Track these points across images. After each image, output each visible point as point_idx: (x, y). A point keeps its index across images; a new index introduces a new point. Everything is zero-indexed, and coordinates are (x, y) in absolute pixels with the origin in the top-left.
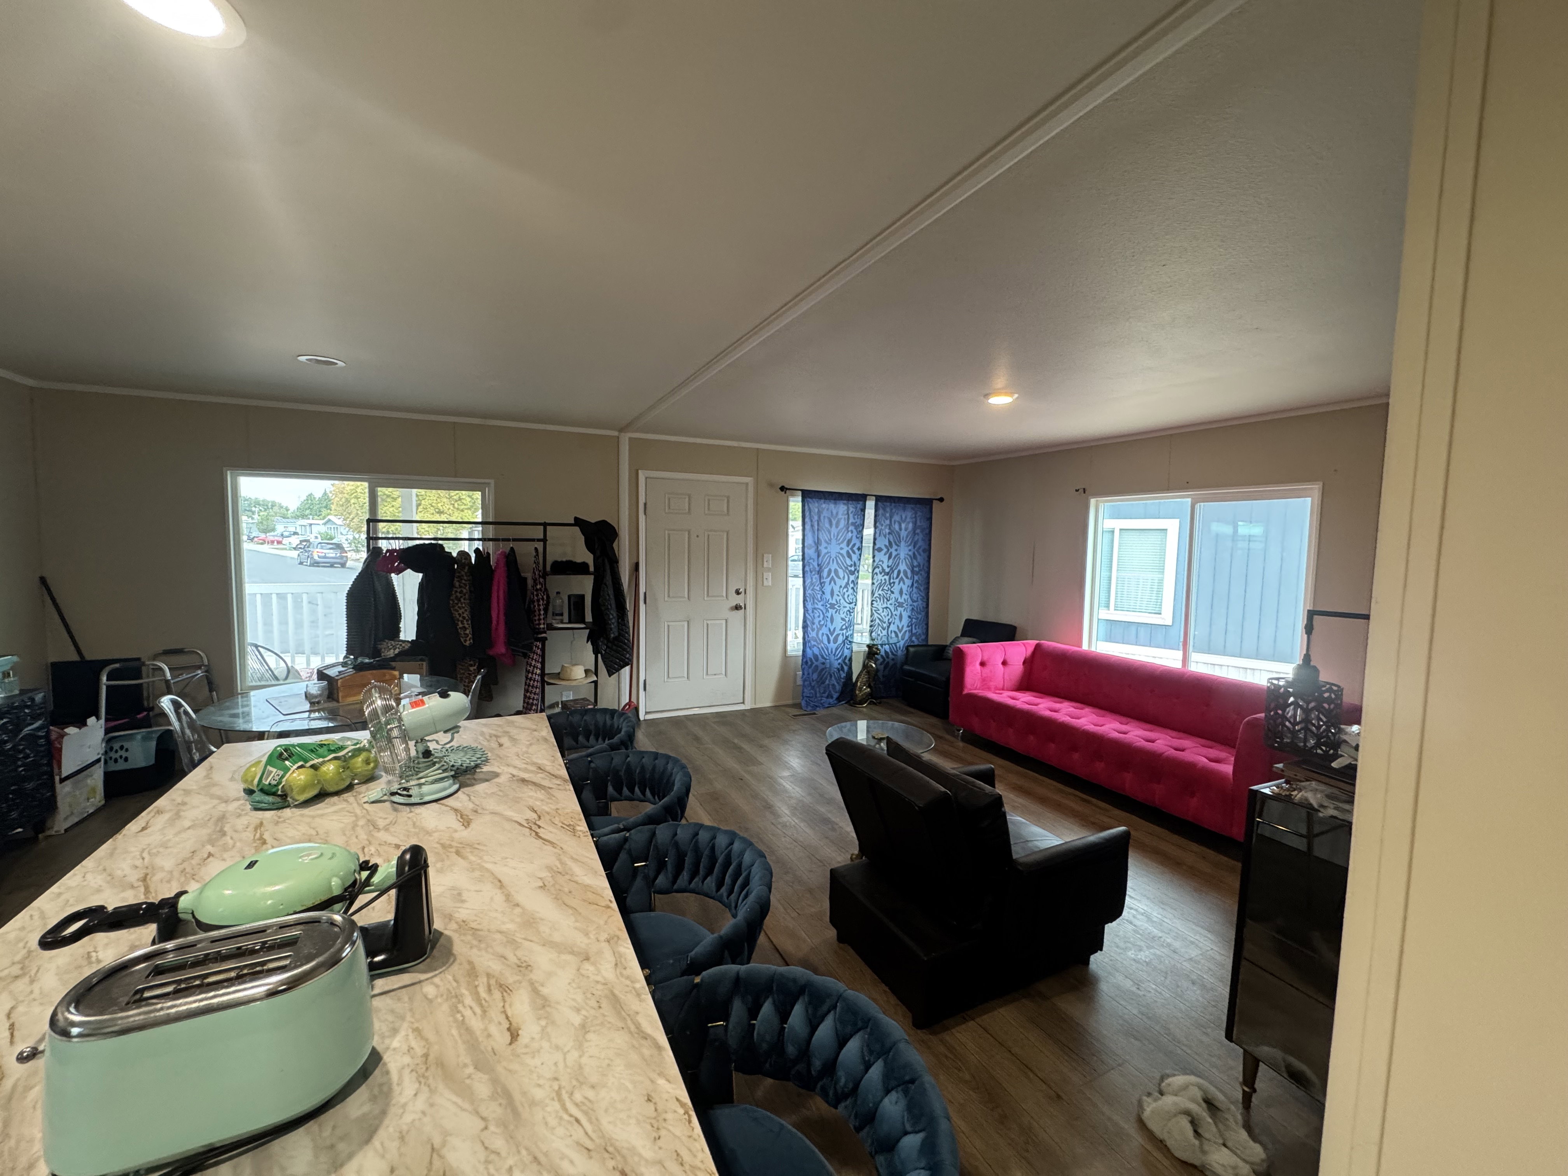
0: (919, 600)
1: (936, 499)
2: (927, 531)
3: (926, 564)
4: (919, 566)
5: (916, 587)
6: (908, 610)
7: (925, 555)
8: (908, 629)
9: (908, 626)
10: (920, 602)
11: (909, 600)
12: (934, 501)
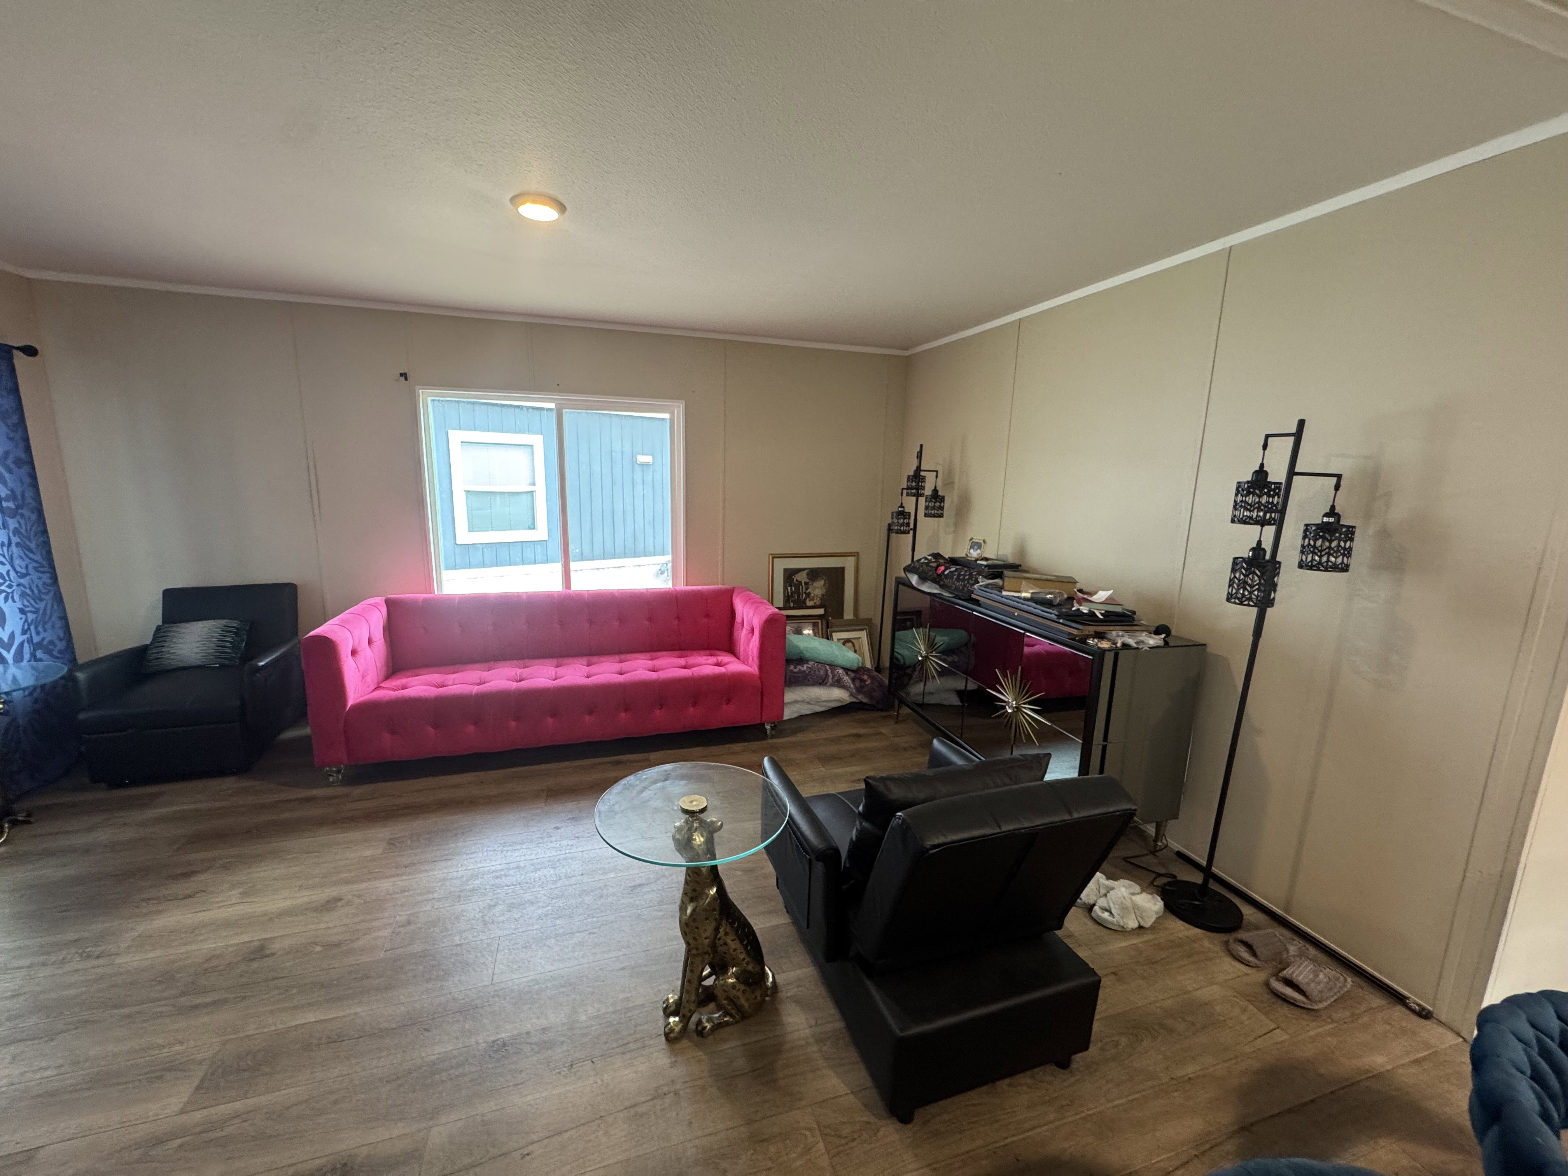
0: (31, 571)
1: (18, 348)
2: (15, 419)
3: (29, 494)
4: (13, 496)
5: (18, 544)
6: (16, 597)
7: (25, 470)
8: (25, 637)
9: (24, 632)
10: (34, 575)
11: (12, 573)
12: (15, 352)
